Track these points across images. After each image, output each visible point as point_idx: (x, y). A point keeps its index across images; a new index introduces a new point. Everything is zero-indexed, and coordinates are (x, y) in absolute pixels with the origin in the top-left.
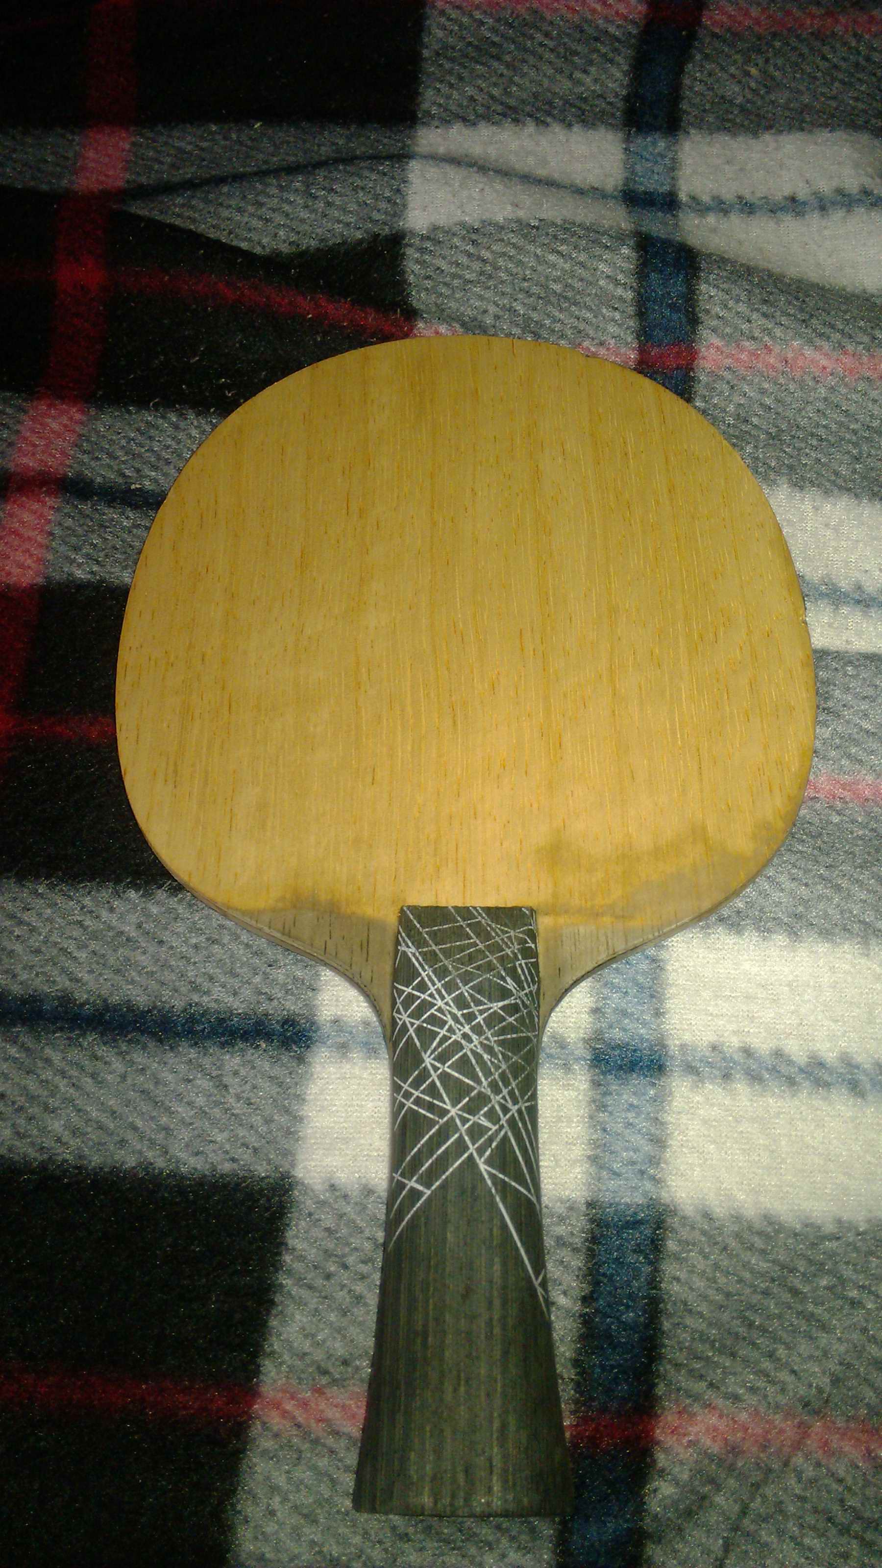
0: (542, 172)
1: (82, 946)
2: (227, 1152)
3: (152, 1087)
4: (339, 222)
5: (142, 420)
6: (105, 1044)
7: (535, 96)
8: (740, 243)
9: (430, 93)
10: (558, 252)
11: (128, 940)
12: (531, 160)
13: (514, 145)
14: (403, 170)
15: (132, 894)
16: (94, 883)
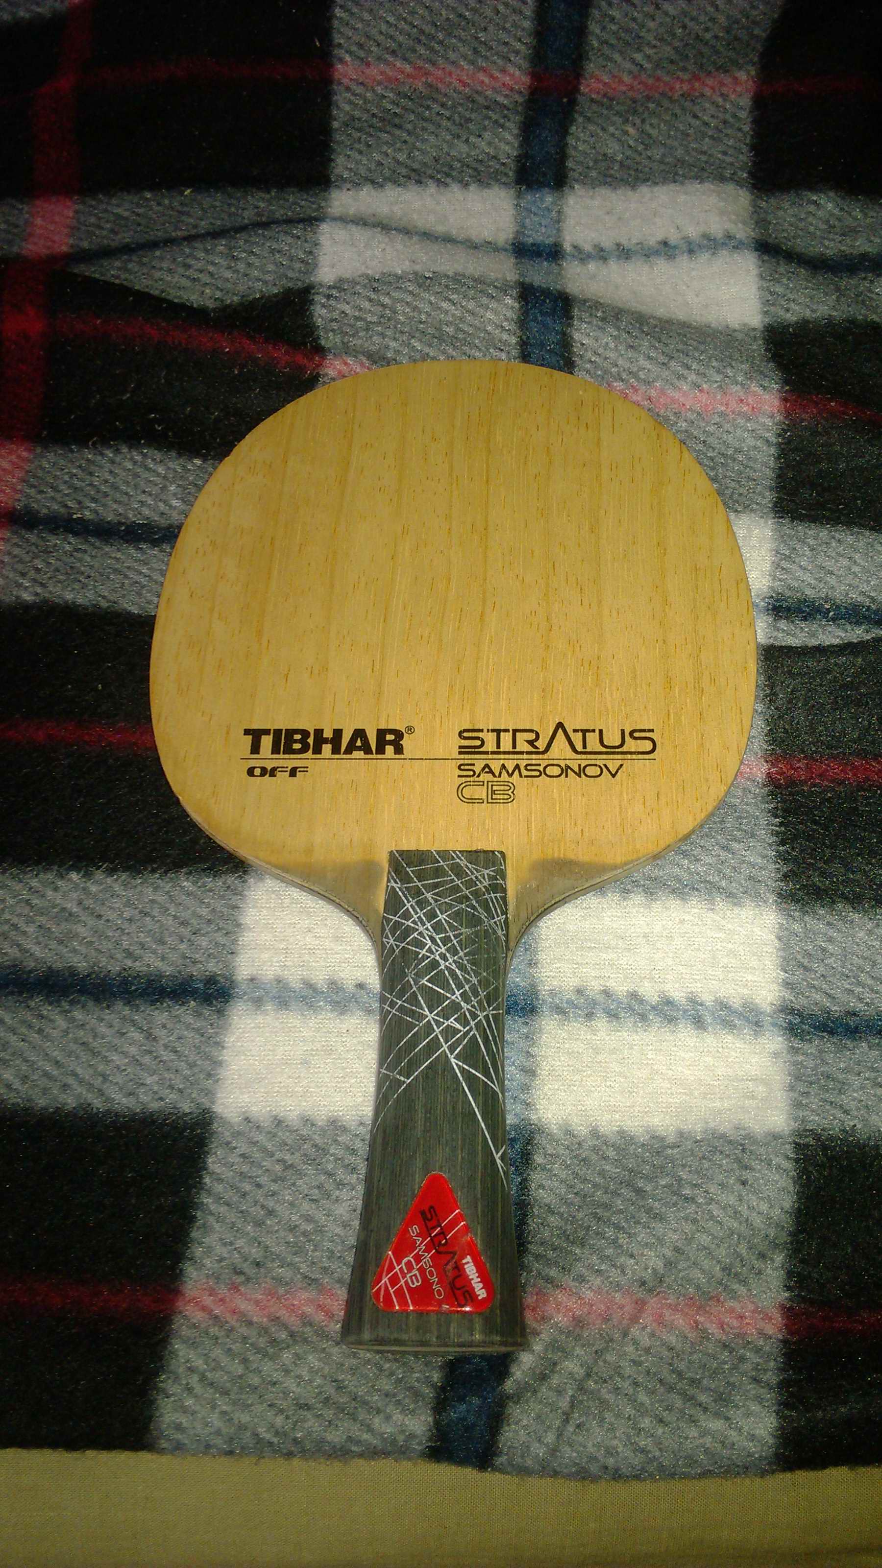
0: (440, 229)
1: (30, 921)
2: (155, 1093)
3: (91, 1040)
4: (259, 280)
5: (83, 458)
6: (50, 1004)
7: (436, 160)
8: (617, 287)
9: (340, 160)
10: (450, 300)
11: (70, 915)
12: (432, 218)
13: (417, 205)
14: (315, 233)
15: (74, 876)
16: (40, 867)
